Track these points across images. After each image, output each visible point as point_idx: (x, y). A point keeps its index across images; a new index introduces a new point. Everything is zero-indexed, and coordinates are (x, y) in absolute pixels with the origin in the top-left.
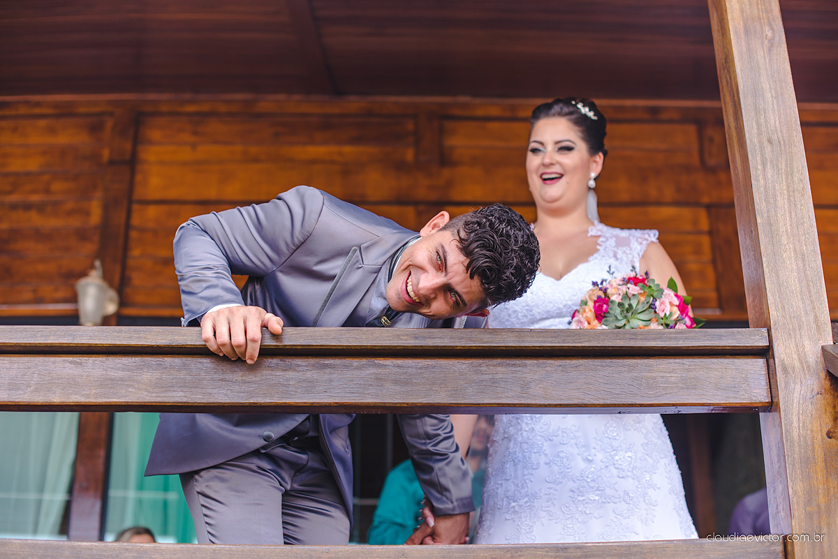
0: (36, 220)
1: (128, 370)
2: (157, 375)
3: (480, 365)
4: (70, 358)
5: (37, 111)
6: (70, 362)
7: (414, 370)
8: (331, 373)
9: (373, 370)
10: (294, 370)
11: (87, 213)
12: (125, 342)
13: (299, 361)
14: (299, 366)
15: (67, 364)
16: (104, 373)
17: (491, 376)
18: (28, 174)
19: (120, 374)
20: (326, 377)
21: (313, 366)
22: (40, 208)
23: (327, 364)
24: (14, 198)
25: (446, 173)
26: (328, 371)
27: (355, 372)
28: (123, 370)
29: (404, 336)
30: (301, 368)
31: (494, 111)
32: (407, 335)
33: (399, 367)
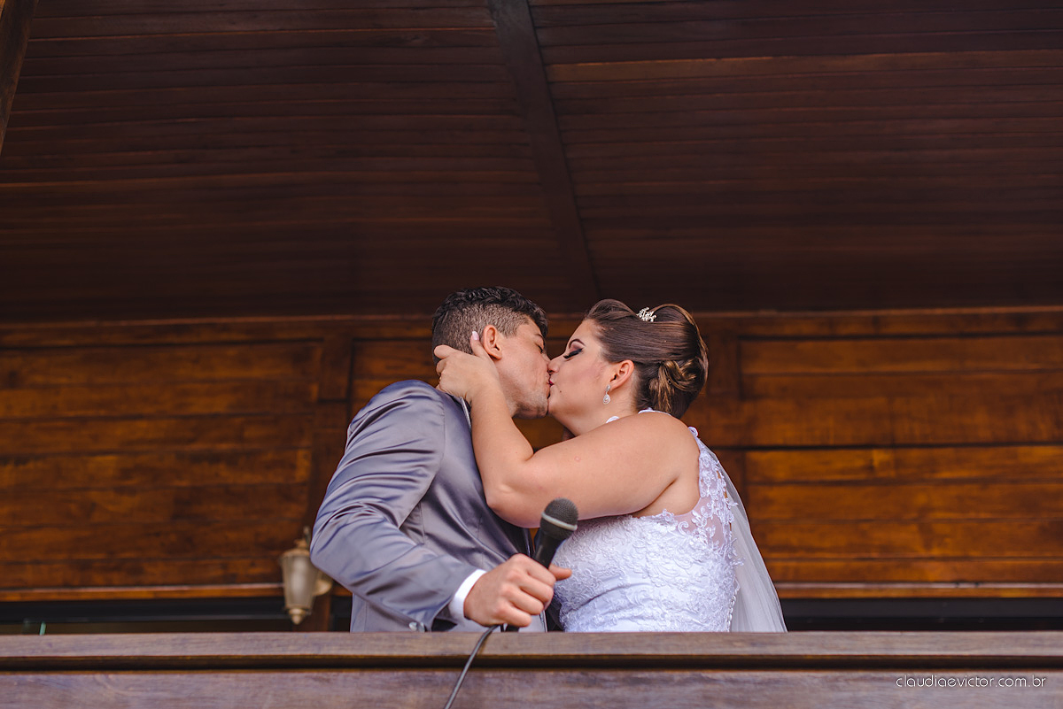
0: (226, 474)
1: (389, 688)
2: (426, 693)
3: (836, 679)
4: (315, 674)
5: (224, 337)
6: (315, 679)
7: (752, 687)
8: (646, 690)
9: (698, 687)
10: (600, 686)
11: (293, 467)
12: (384, 653)
13: (605, 675)
14: (605, 681)
15: (311, 681)
16: (358, 692)
17: (851, 694)
18: (215, 416)
19: (378, 694)
20: (640, 695)
21: (624, 680)
22: (231, 460)
23: (641, 678)
24: (197, 447)
25: (748, 408)
26: (642, 687)
27: (678, 689)
28: (382, 687)
29: (737, 641)
30: (608, 684)
31: (806, 329)
32: (742, 641)
33: (732, 681)
